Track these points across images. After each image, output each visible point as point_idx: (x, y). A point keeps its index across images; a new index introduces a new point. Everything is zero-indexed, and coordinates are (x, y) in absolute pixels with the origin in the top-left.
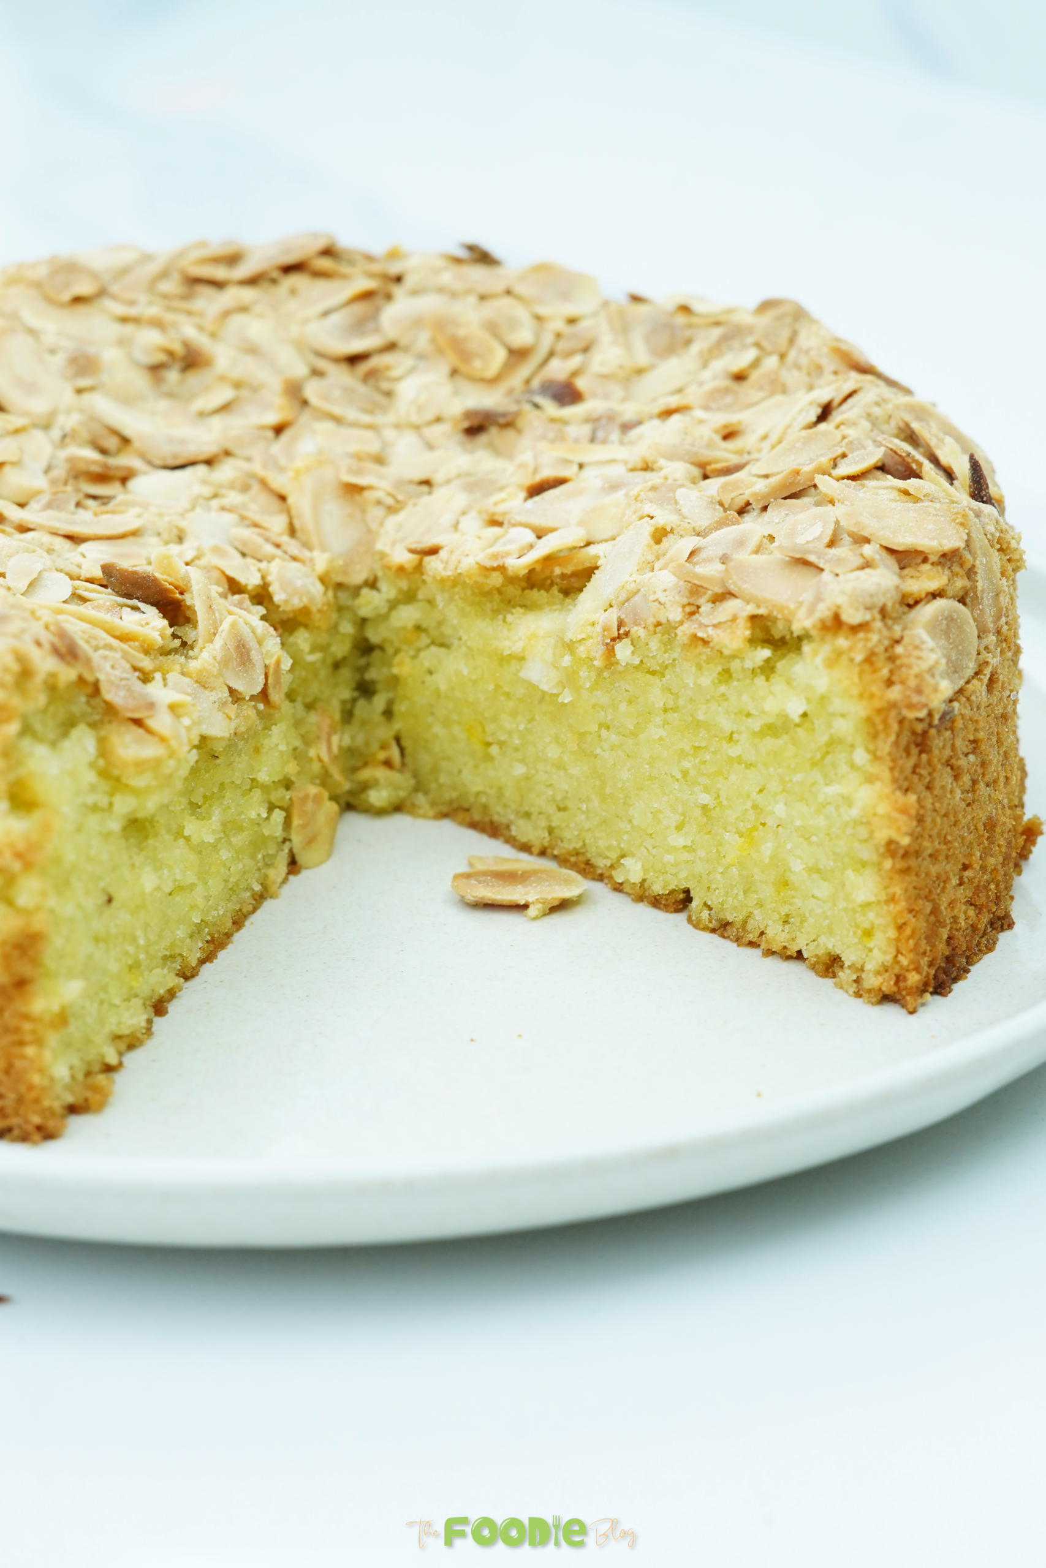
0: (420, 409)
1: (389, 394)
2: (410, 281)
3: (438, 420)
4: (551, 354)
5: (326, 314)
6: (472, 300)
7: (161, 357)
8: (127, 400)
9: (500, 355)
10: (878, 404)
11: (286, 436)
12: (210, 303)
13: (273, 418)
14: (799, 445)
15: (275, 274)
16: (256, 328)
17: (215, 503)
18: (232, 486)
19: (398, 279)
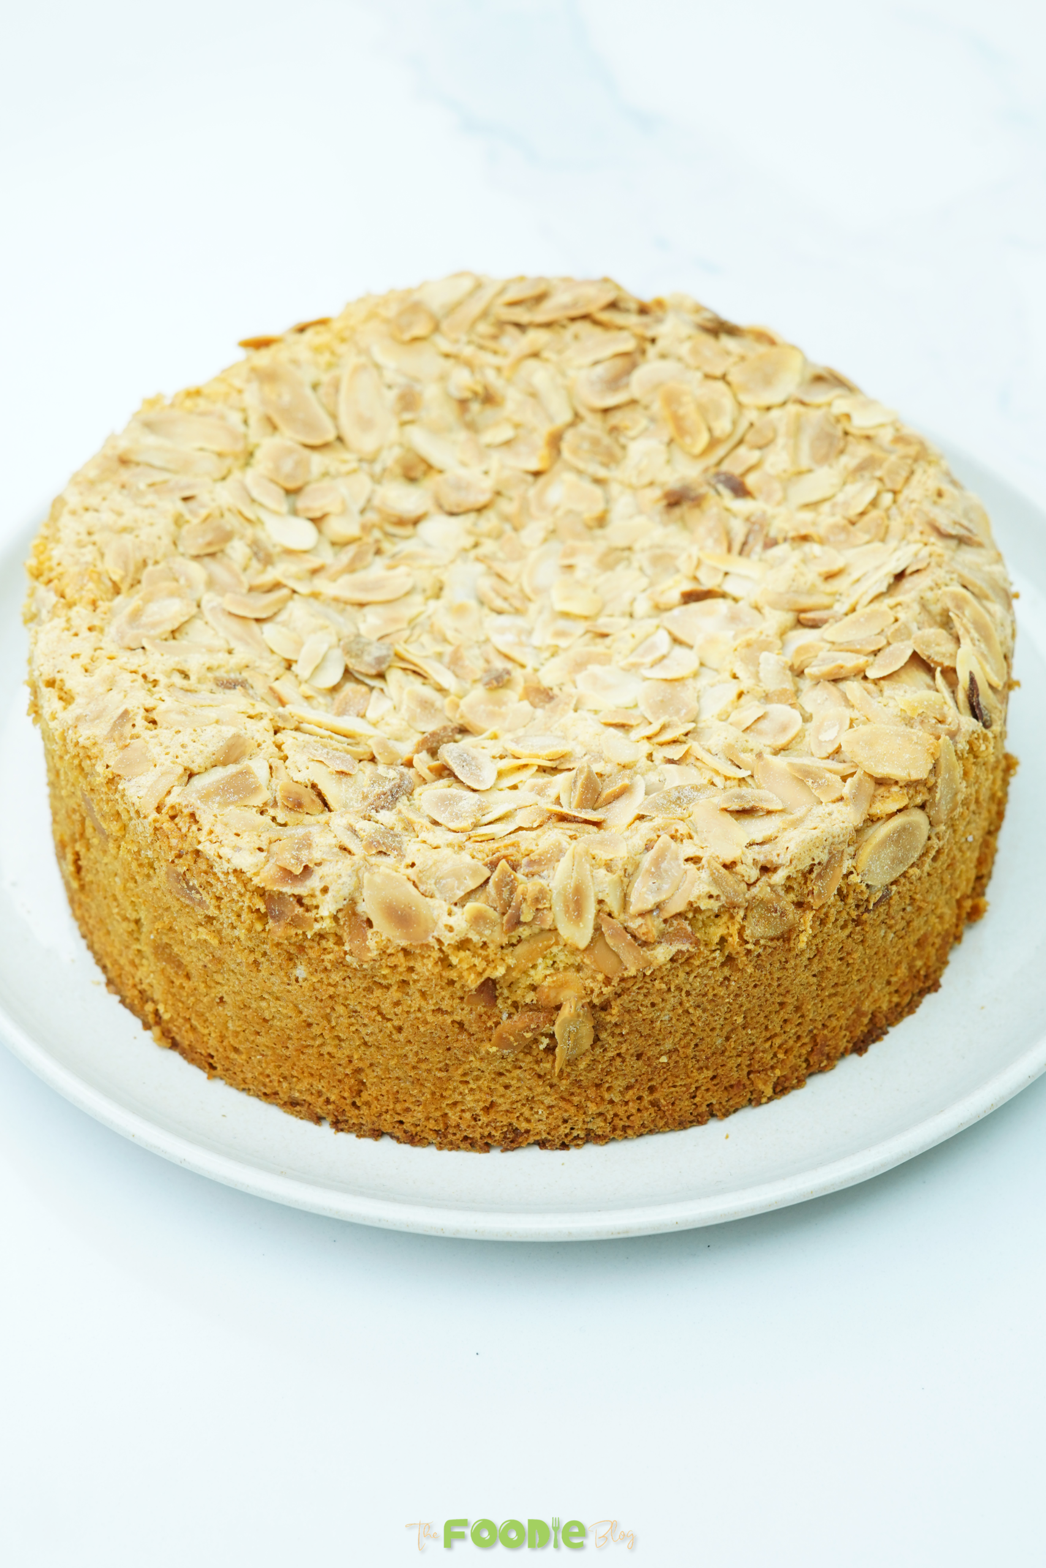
0: (640, 473)
1: (624, 447)
2: (661, 344)
3: (651, 484)
4: (741, 442)
5: (596, 363)
6: (699, 375)
7: (467, 394)
8: (437, 431)
9: (704, 439)
10: (931, 589)
11: (542, 480)
12: (515, 344)
13: (534, 465)
14: (862, 620)
15: (565, 322)
16: (539, 375)
17: (472, 554)
18: (489, 535)
19: (653, 341)
